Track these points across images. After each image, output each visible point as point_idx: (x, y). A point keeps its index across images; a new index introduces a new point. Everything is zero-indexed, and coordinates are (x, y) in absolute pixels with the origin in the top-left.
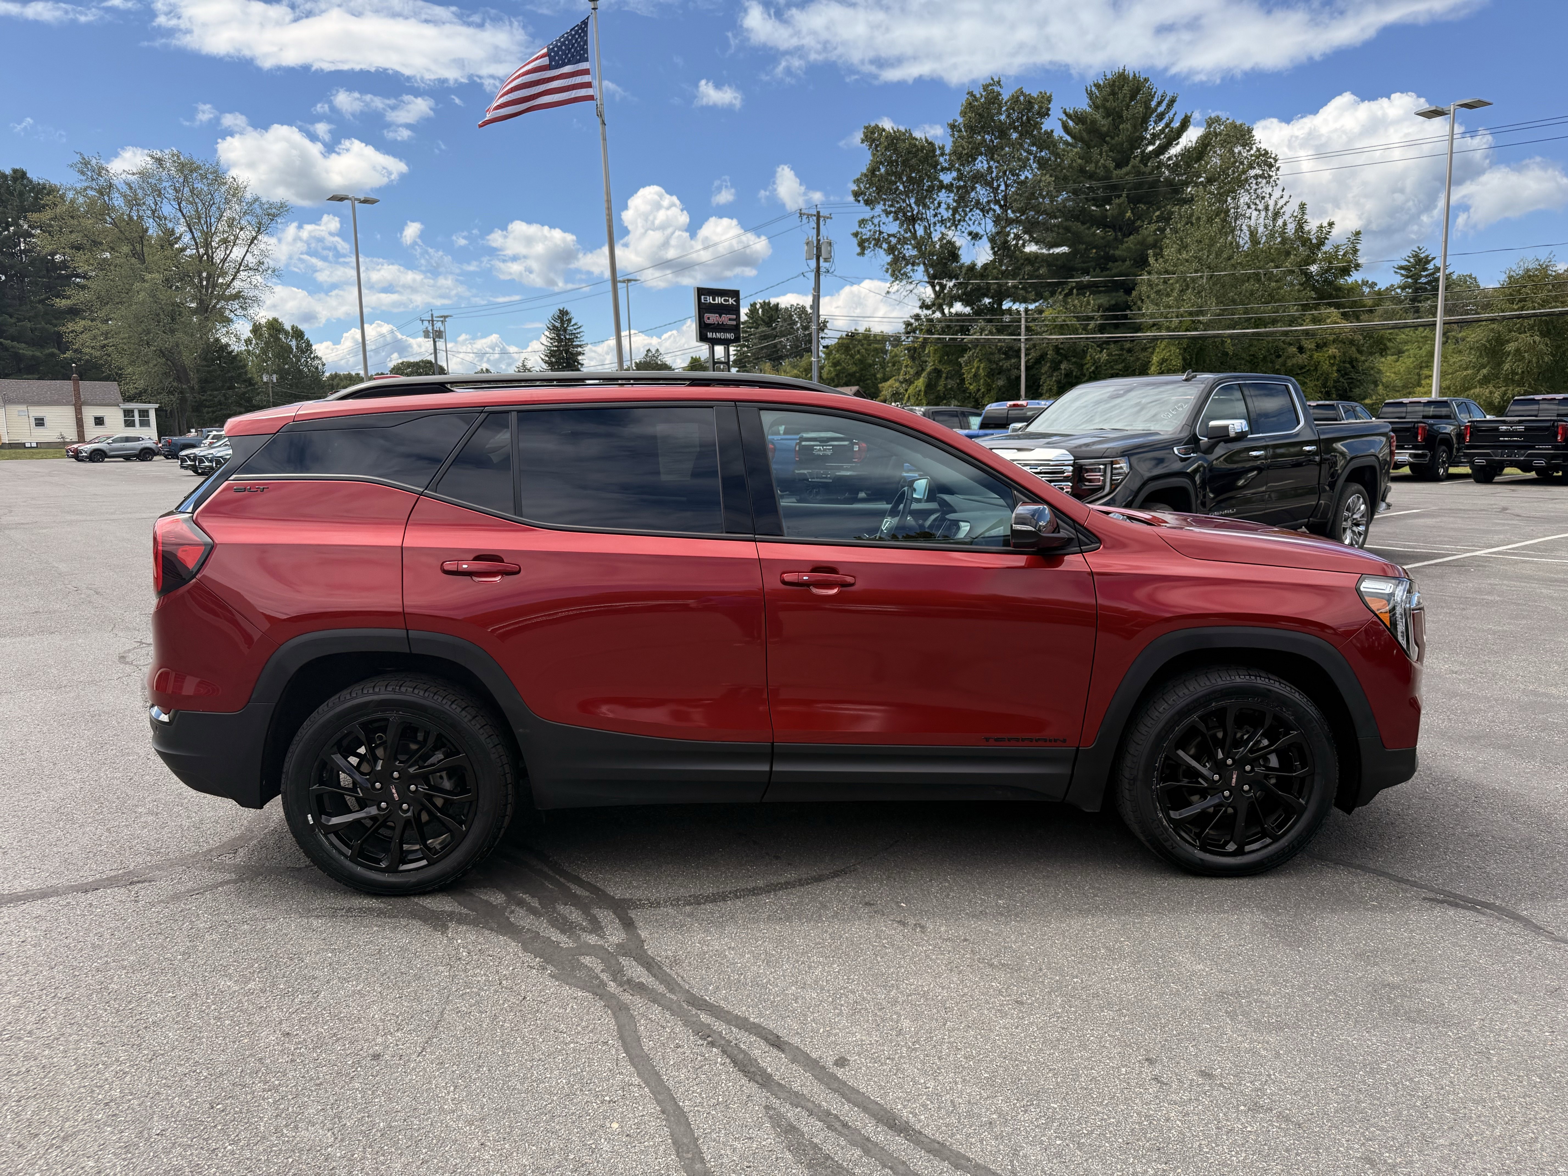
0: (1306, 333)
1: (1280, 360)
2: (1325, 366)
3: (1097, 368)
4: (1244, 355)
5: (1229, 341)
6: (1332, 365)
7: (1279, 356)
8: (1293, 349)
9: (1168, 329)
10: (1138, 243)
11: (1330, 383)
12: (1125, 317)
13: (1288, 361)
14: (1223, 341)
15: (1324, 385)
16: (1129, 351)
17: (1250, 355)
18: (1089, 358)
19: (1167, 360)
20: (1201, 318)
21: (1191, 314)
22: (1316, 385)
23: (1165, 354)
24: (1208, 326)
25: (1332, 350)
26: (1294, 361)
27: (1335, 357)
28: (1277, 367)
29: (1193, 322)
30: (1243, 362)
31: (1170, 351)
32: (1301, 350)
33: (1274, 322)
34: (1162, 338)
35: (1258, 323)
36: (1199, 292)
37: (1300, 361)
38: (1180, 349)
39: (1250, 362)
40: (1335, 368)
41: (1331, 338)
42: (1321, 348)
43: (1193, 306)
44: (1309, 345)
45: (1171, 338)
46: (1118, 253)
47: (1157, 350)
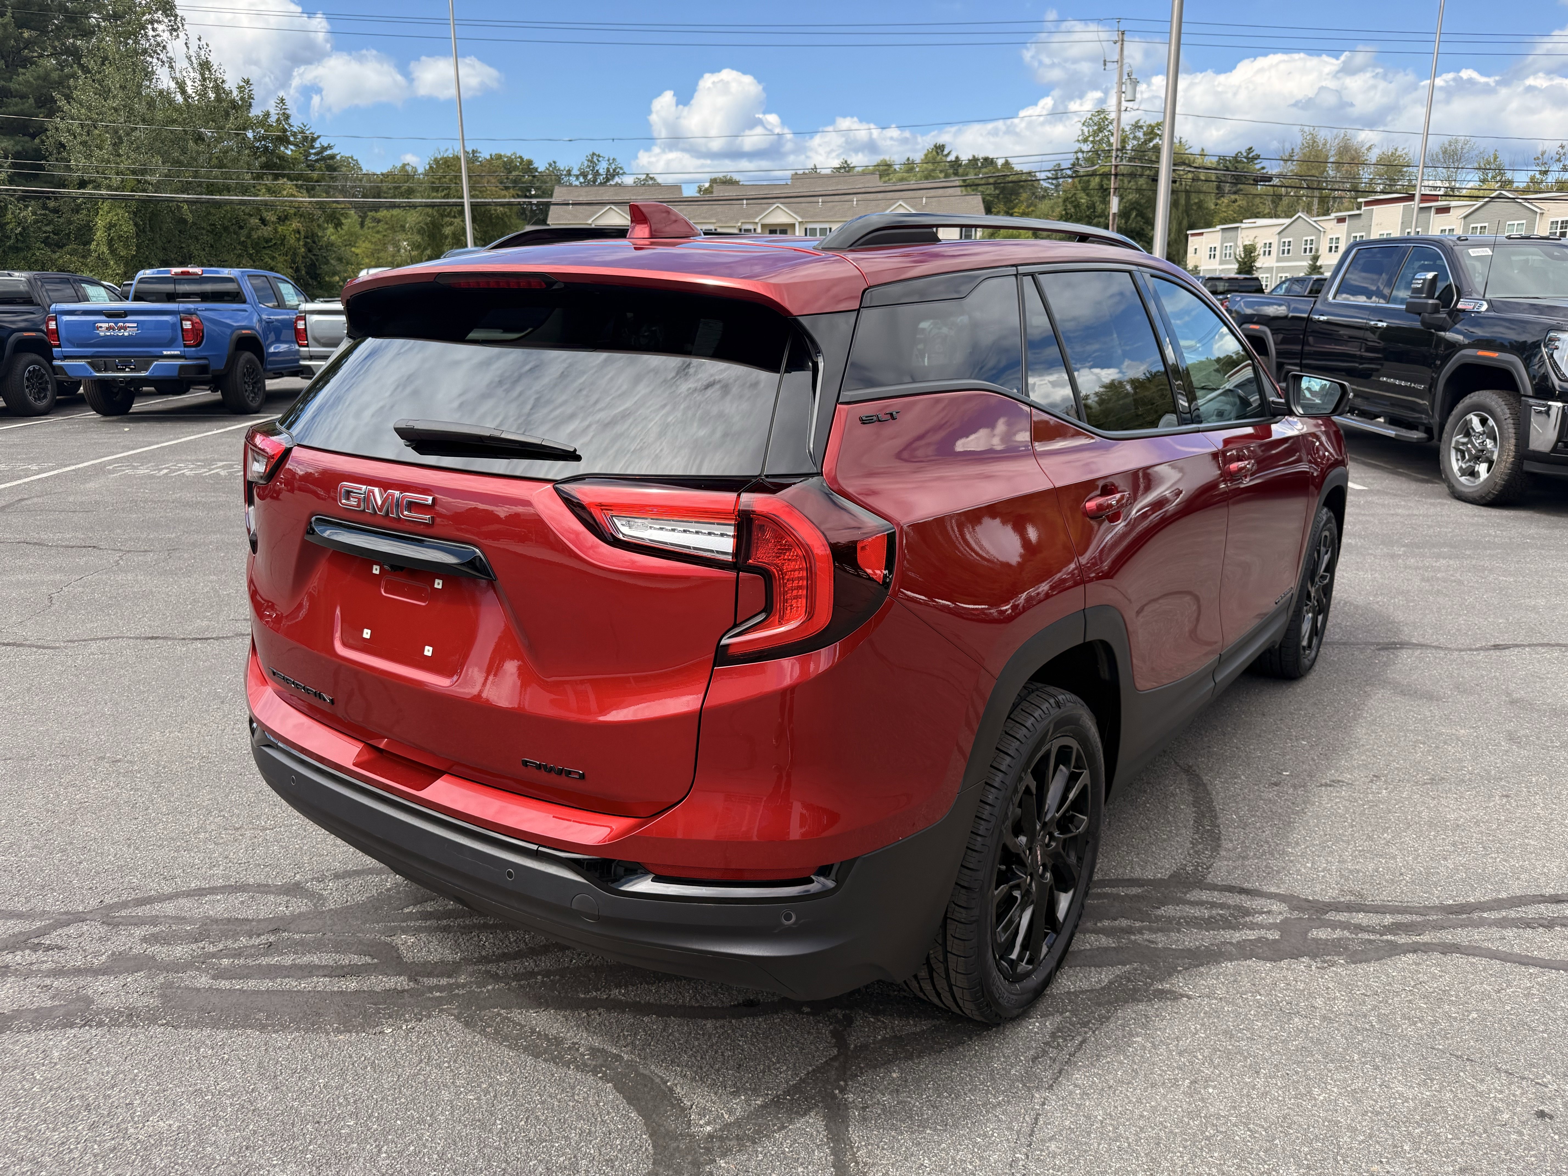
0: (265, 203)
1: (244, 232)
2: (292, 240)
3: (23, 228)
4: (204, 225)
5: (186, 207)
6: (299, 240)
7: (241, 228)
8: (254, 221)
9: (109, 188)
10: (39, 77)
11: (299, 259)
12: (41, 168)
13: (253, 233)
14: (178, 206)
15: (293, 262)
16: (56, 211)
17: (211, 225)
18: (10, 216)
19: (115, 225)
20: (148, 178)
21: (134, 172)
22: (285, 260)
23: (111, 217)
24: (157, 187)
25: (295, 224)
26: (259, 233)
27: (299, 232)
28: (242, 239)
29: (139, 181)
30: (204, 232)
31: (117, 214)
32: (263, 221)
33: (228, 189)
34: (104, 199)
35: (211, 189)
36: (138, 148)
37: (266, 234)
38: (129, 212)
39: (211, 233)
40: (301, 243)
41: (292, 211)
42: (284, 221)
43: (134, 163)
44: (271, 217)
45: (114, 198)
46: (13, 86)
47: (101, 212)
